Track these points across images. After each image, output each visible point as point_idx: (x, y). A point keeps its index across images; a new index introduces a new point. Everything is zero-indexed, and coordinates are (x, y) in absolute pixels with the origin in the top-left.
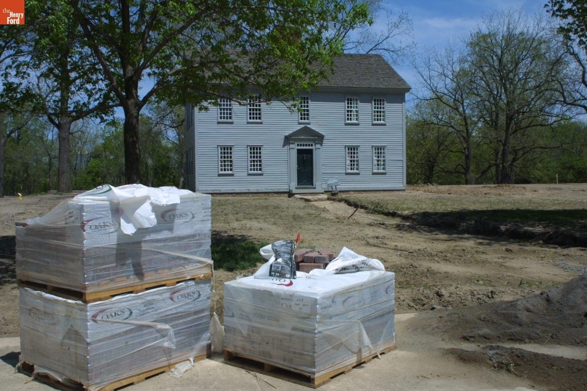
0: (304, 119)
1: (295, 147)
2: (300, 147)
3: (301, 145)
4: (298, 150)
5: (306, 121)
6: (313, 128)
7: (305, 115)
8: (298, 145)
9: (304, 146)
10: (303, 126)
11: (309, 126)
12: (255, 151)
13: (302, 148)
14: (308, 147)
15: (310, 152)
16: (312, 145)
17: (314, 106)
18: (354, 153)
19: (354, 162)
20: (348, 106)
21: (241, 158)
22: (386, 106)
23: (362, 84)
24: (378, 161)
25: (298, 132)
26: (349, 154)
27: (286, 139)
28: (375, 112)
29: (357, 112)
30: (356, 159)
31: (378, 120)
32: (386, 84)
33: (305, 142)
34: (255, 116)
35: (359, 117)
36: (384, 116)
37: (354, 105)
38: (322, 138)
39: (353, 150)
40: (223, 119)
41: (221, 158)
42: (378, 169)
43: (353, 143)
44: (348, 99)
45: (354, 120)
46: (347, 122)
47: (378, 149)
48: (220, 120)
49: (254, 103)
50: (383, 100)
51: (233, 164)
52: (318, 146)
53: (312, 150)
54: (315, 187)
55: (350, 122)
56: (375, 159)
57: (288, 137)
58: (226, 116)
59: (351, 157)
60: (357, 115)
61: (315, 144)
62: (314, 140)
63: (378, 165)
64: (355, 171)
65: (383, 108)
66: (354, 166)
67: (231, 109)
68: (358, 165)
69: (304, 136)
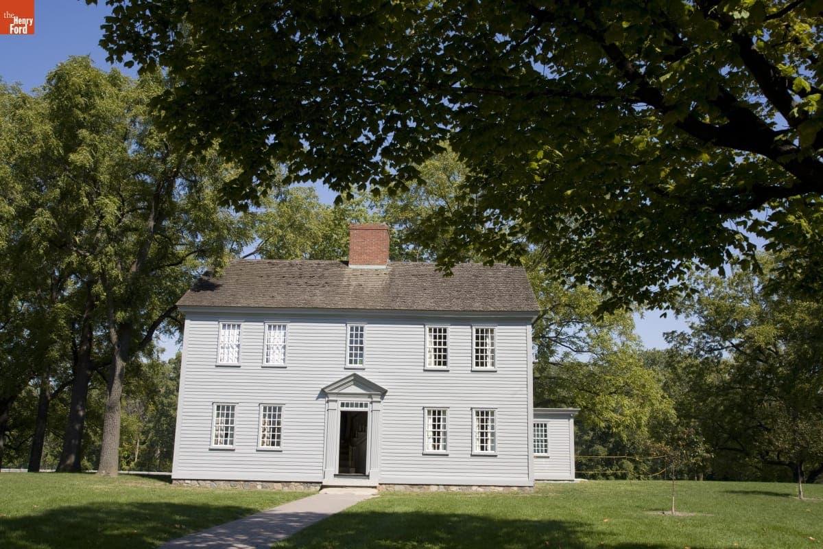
0: (356, 363)
1: (338, 406)
2: (345, 409)
3: (347, 405)
4: (343, 413)
5: (358, 366)
6: (366, 378)
7: (357, 351)
8: (343, 405)
9: (352, 405)
10: (350, 373)
11: (359, 373)
12: (273, 413)
13: (349, 409)
14: (359, 409)
15: (364, 415)
16: (366, 406)
17: (373, 333)
18: (439, 419)
19: (439, 434)
20: (430, 340)
21: (249, 424)
22: (496, 341)
23: (457, 306)
24: (482, 434)
25: (342, 383)
26: (431, 421)
27: (323, 394)
28: (477, 351)
29: (445, 350)
30: (441, 430)
31: (482, 365)
32: (498, 304)
33: (355, 399)
34: (276, 357)
35: (450, 359)
36: (493, 358)
37: (440, 338)
38: (383, 393)
39: (437, 415)
40: (224, 363)
41: (216, 423)
42: (482, 448)
43: (437, 404)
44: (430, 330)
45: (440, 364)
46: (428, 367)
47: (482, 414)
48: (220, 363)
49: (276, 337)
50: (492, 331)
51: (236, 433)
52: (375, 406)
53: (365, 414)
54: (368, 477)
55: (433, 367)
56: (477, 430)
57: (326, 390)
58: (230, 358)
59: (434, 426)
60: (445, 357)
61: (371, 403)
62: (370, 396)
63: (482, 441)
64: (441, 451)
65: (492, 344)
66: (439, 441)
67: (238, 346)
68: (445, 440)
69: (354, 389)
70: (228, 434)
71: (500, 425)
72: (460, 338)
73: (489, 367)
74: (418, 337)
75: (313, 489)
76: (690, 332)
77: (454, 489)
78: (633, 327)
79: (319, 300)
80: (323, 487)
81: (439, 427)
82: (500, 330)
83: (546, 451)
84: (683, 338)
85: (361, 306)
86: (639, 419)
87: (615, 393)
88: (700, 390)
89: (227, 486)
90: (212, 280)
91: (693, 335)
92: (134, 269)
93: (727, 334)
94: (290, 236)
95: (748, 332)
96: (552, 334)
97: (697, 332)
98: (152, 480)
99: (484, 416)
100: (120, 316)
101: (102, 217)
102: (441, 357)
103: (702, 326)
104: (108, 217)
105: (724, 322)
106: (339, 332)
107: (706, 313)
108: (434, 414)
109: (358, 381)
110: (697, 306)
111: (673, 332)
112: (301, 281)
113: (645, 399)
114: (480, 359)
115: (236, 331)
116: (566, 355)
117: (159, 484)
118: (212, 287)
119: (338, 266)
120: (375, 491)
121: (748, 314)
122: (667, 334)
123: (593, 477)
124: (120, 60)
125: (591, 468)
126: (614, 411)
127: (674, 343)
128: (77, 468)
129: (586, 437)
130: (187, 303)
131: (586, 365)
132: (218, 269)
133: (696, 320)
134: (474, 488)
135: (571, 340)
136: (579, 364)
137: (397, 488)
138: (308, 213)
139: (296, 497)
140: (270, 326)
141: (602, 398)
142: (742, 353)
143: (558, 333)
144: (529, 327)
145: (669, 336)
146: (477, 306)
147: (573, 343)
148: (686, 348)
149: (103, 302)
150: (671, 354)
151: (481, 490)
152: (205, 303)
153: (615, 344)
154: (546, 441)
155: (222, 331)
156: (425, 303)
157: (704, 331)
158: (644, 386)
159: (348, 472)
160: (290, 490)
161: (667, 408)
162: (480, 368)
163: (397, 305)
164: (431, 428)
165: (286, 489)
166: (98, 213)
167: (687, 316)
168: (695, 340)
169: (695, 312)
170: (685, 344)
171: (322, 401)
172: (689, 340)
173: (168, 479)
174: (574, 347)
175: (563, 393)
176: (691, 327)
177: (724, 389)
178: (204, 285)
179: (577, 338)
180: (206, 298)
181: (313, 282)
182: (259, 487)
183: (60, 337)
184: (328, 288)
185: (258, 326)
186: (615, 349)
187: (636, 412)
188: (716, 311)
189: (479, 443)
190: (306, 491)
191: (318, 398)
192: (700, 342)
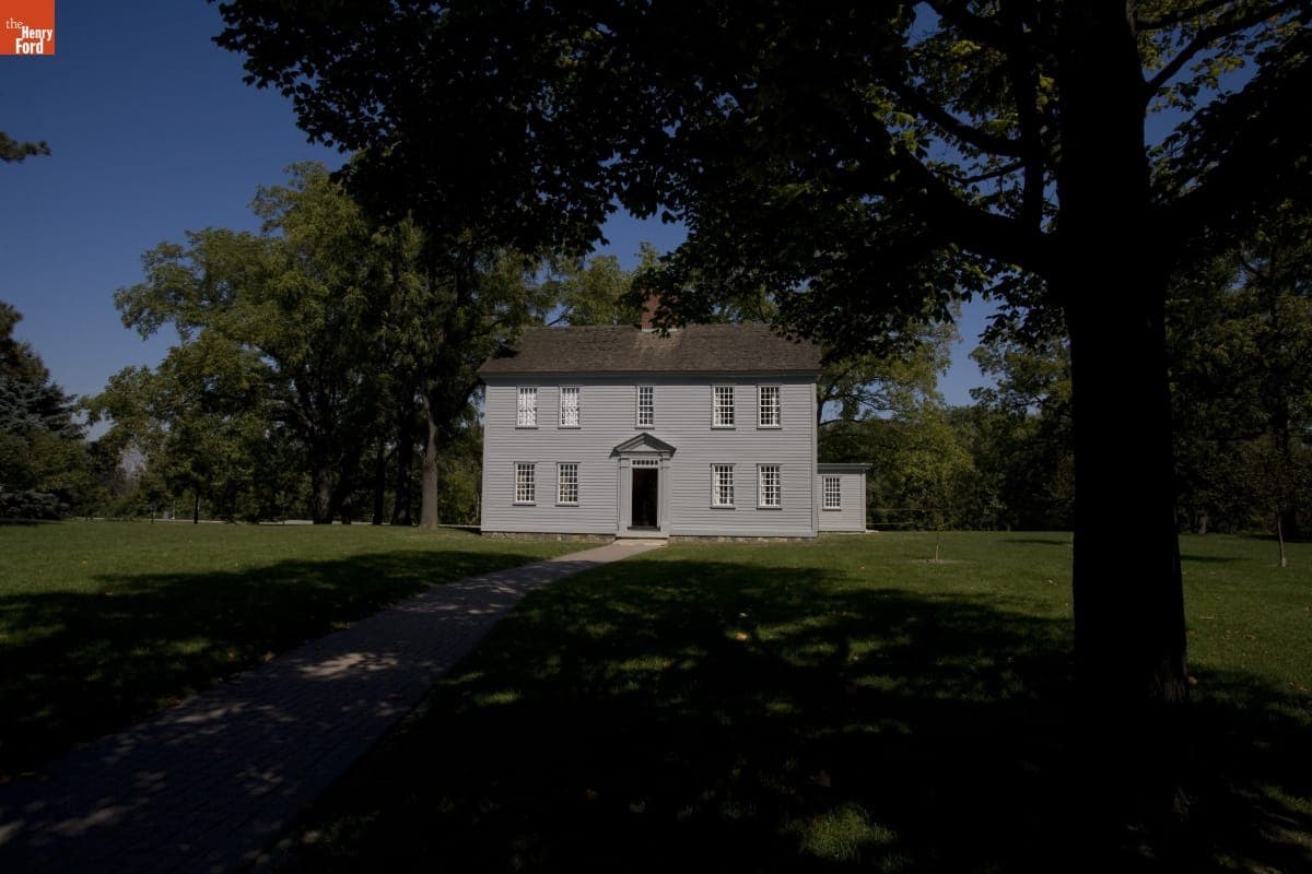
0: (646, 423)
1: (630, 464)
2: (637, 466)
3: (639, 463)
4: (635, 471)
5: (648, 425)
6: (656, 436)
7: (648, 413)
8: (634, 463)
9: (643, 463)
10: (640, 433)
11: (649, 433)
12: (569, 469)
13: (641, 466)
14: (650, 466)
15: (654, 473)
16: (656, 463)
17: (661, 392)
18: (726, 475)
19: (726, 489)
20: (716, 400)
21: (548, 480)
22: (781, 399)
23: (742, 366)
24: (768, 489)
25: (633, 442)
26: (718, 477)
27: (615, 453)
28: (763, 409)
29: (732, 409)
30: (728, 485)
31: (768, 421)
32: (784, 364)
33: (646, 457)
34: (571, 418)
35: (737, 417)
36: (778, 415)
37: (727, 399)
38: (672, 451)
39: (725, 470)
40: (524, 424)
41: (518, 480)
42: (768, 502)
43: (725, 460)
44: (717, 391)
45: (726, 422)
46: (715, 425)
47: (768, 470)
48: (519, 425)
49: (570, 400)
50: (777, 390)
51: (536, 490)
52: (666, 463)
53: (655, 471)
54: (659, 529)
55: (720, 425)
56: (762, 485)
57: (619, 449)
58: (528, 420)
59: (721, 482)
60: (731, 415)
61: (661, 460)
62: (660, 454)
63: (768, 495)
64: (728, 504)
65: (778, 403)
66: (726, 496)
67: (535, 409)
68: (732, 495)
69: (644, 448)
70: (529, 490)
71: (785, 480)
72: (747, 397)
73: (775, 425)
74: (705, 398)
75: (608, 540)
76: (997, 388)
77: (741, 540)
78: (935, 385)
79: (610, 364)
80: (617, 538)
81: (726, 483)
82: (785, 389)
83: (838, 505)
84: (990, 394)
85: (650, 369)
86: (939, 474)
87: (915, 448)
88: (1006, 445)
89: (531, 537)
90: (512, 348)
91: (1001, 392)
92: (441, 340)
93: (1033, 389)
94: (592, 303)
95: (1052, 386)
96: (855, 393)
97: (1004, 388)
98: (465, 533)
99: (770, 470)
100: (431, 384)
101: (407, 292)
102: (728, 415)
103: (1010, 383)
104: (413, 291)
105: (1030, 378)
106: (630, 393)
107: (1012, 369)
108: (721, 470)
109: (648, 440)
110: (1004, 362)
111: (980, 389)
112: (594, 346)
113: (943, 455)
114: (766, 418)
115: (533, 395)
116: (867, 412)
117: (471, 536)
118: (512, 354)
119: (633, 331)
120: (665, 542)
121: (1053, 369)
122: (974, 390)
123: (905, 529)
124: (321, 139)
125: (903, 520)
126: (915, 465)
127: (980, 400)
128: (407, 522)
129: (898, 492)
130: (487, 370)
131: (888, 422)
132: (516, 337)
133: (1002, 376)
134: (759, 539)
135: (873, 398)
136: (881, 421)
137: (687, 539)
138: (609, 280)
139: (587, 547)
140: (564, 390)
141: (902, 453)
142: (1048, 407)
143: (861, 391)
144: (814, 386)
145: (975, 393)
146: (763, 365)
147: (875, 401)
148: (993, 404)
149: (414, 372)
150: (977, 410)
151: (766, 540)
152: (504, 369)
153: (917, 401)
154: (838, 495)
155: (521, 396)
156: (712, 363)
157: (1013, 387)
158: (943, 442)
159: (642, 524)
160: (586, 540)
161: (967, 462)
162: (765, 425)
163: (684, 367)
164: (718, 484)
165: (584, 540)
166: (403, 288)
167: (993, 373)
168: (1003, 396)
169: (1002, 369)
170: (991, 400)
171: (615, 459)
172: (995, 396)
173: (478, 532)
174: (876, 405)
175: (863, 448)
176: (999, 384)
177: (1029, 443)
178: (506, 352)
179: (880, 396)
180: (506, 364)
181: (604, 346)
182: (559, 539)
183: (385, 405)
184: (620, 352)
185: (554, 390)
186: (917, 406)
187: (937, 467)
188: (1022, 366)
189: (765, 498)
190: (602, 542)
191: (611, 456)
192: (1006, 399)
